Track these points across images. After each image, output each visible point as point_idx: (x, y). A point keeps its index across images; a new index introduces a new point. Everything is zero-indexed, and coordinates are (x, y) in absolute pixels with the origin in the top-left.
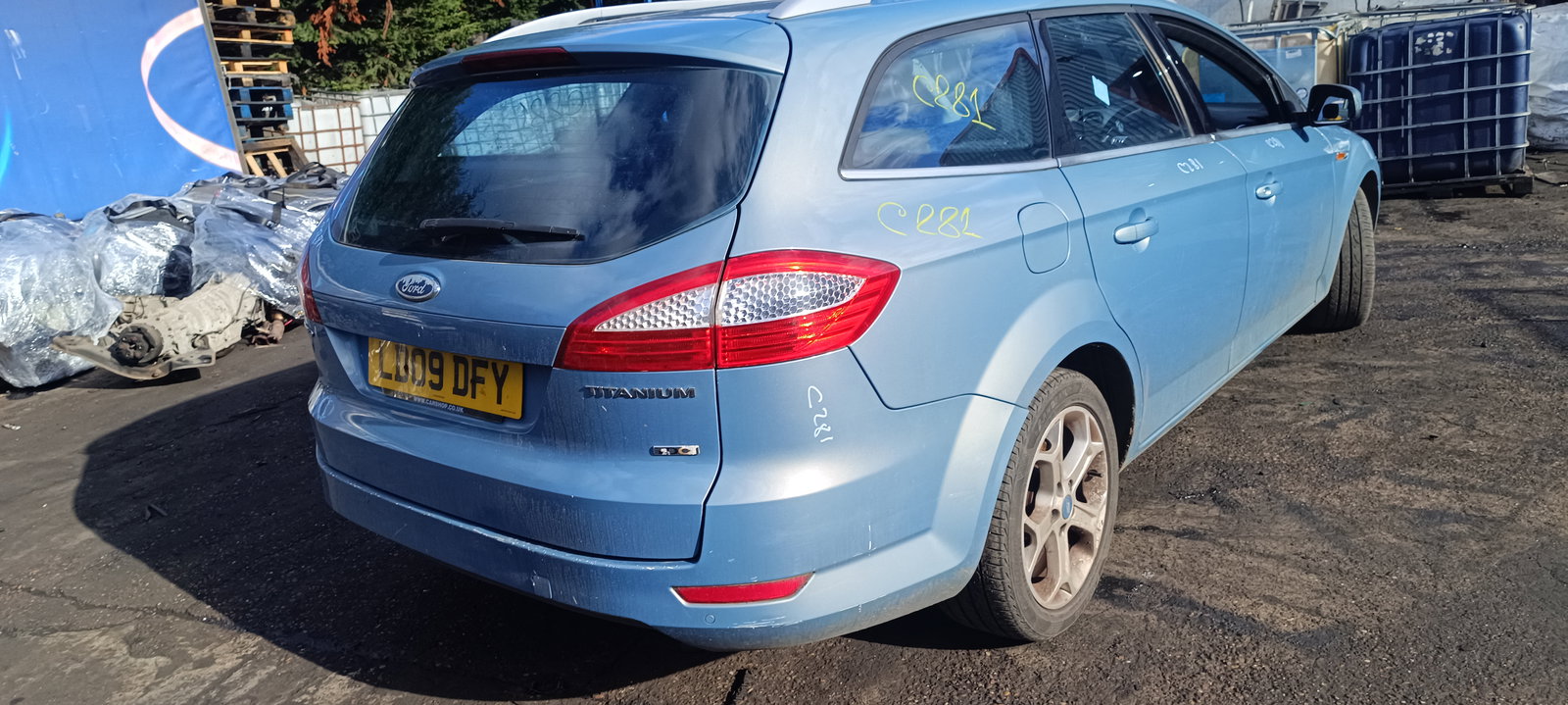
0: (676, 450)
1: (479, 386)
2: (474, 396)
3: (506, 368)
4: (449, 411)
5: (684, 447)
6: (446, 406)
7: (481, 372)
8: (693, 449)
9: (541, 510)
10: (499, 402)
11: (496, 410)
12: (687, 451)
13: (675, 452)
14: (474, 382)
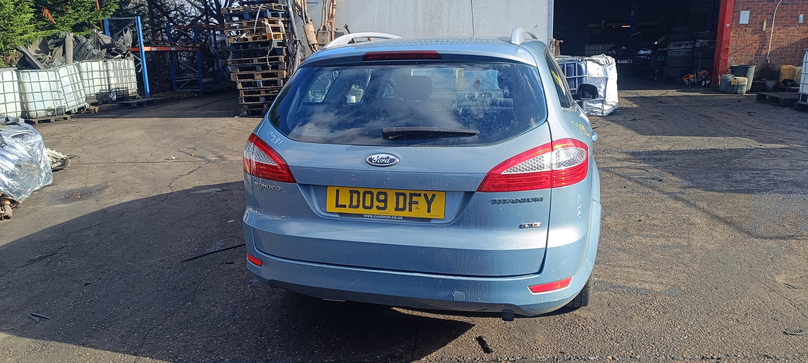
0: (532, 225)
1: (414, 206)
2: (410, 210)
3: (434, 196)
4: (392, 219)
5: (535, 223)
6: (389, 217)
7: (415, 199)
8: (538, 224)
9: (464, 258)
10: (429, 211)
11: (428, 216)
12: (536, 225)
13: (531, 226)
14: (410, 204)
